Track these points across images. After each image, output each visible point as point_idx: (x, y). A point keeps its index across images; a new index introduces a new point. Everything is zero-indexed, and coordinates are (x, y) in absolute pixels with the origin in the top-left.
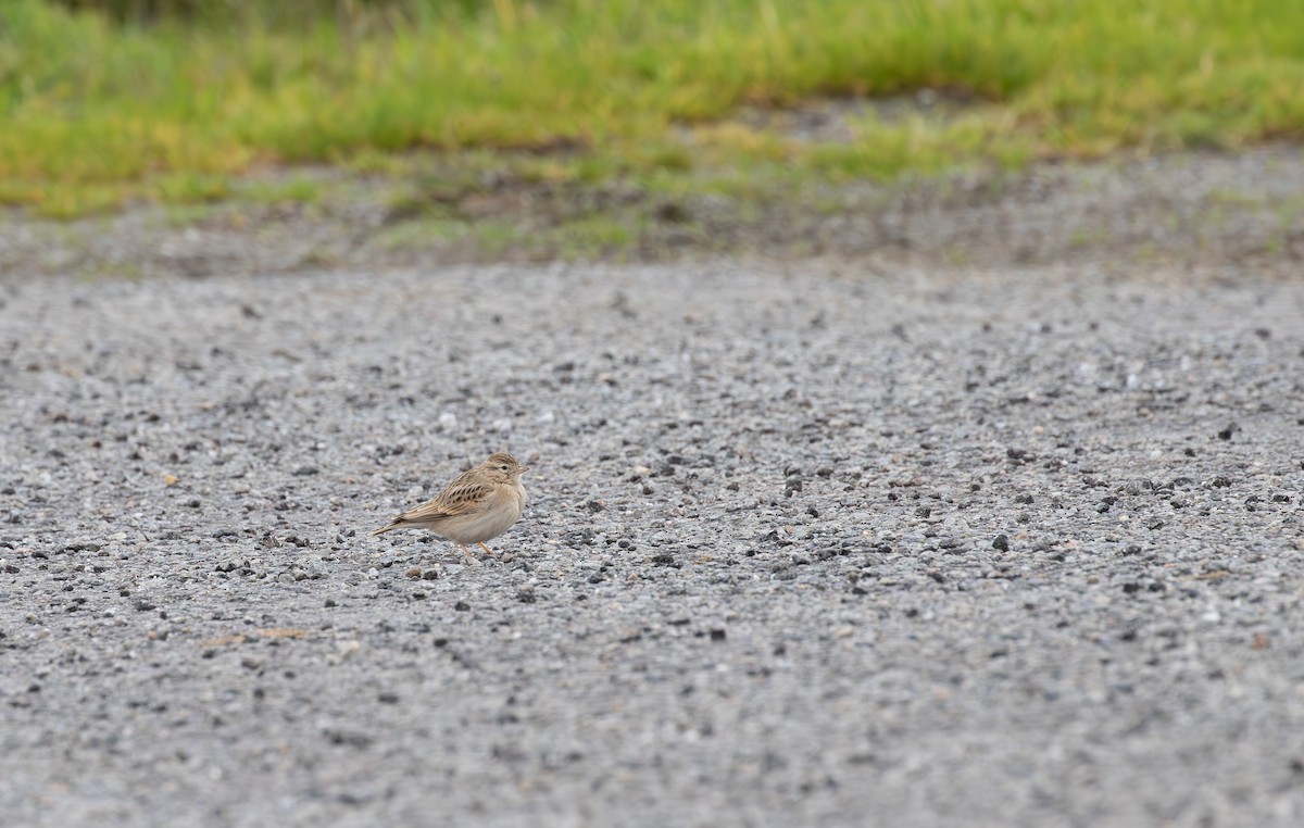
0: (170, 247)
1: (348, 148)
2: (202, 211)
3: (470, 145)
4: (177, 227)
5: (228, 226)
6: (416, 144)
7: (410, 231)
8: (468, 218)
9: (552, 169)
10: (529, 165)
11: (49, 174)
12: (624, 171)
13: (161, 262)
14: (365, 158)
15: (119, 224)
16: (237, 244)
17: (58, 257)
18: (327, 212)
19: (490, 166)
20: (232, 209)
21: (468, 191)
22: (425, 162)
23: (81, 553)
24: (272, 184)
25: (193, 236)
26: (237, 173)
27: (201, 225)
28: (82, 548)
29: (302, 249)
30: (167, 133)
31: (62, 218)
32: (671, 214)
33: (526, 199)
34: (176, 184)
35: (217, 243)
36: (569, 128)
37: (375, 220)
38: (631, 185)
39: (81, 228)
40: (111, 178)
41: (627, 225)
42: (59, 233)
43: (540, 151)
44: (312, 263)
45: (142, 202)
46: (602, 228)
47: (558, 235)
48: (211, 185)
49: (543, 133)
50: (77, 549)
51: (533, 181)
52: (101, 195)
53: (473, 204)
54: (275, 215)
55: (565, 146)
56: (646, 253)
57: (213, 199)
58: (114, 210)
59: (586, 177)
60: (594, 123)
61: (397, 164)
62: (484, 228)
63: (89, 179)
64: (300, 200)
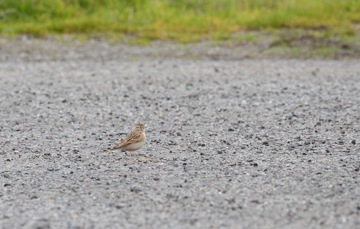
0: (211, 52)
1: (265, 26)
2: (222, 42)
3: (297, 27)
4: (214, 46)
5: (228, 47)
6: (283, 26)
7: (275, 50)
8: (291, 47)
9: (317, 34)
10: (311, 32)
11: (184, 31)
12: (336, 35)
13: (208, 56)
14: (269, 29)
15: (199, 45)
16: (228, 52)
17: (181, 53)
18: (255, 44)
19: (301, 32)
20: (229, 42)
21: (293, 39)
22: (284, 31)
23: (123, 135)
24: (242, 36)
25: (218, 49)
26: (233, 32)
27: (221, 46)
28: (123, 134)
29: (245, 53)
30: (217, 21)
31: (185, 43)
32: (345, 47)
33: (309, 42)
34: (217, 35)
35: (223, 51)
36: (324, 23)
37: (267, 46)
38: (338, 39)
39: (189, 46)
40: (200, 33)
41: (333, 50)
42: (182, 47)
43: (315, 29)
44: (247, 57)
45: (207, 39)
46: (325, 50)
47: (314, 52)
48: (225, 35)
49: (317, 24)
50: (121, 134)
51: (311, 38)
52: (196, 37)
53: (293, 43)
54: (241, 44)
55: (322, 28)
56: (336, 58)
57: (225, 39)
58: (199, 41)
59: (326, 36)
60: (331, 22)
61: (277, 31)
62: (295, 49)
63: (194, 33)
64: (248, 40)
